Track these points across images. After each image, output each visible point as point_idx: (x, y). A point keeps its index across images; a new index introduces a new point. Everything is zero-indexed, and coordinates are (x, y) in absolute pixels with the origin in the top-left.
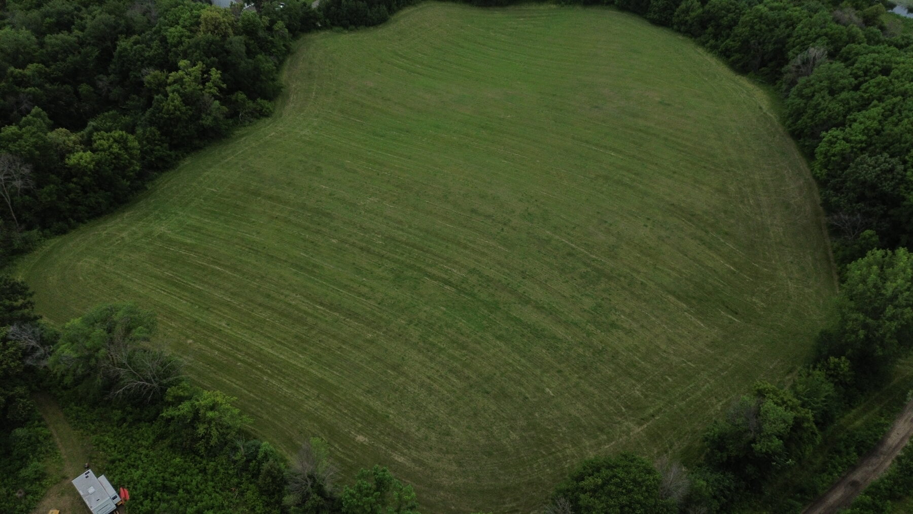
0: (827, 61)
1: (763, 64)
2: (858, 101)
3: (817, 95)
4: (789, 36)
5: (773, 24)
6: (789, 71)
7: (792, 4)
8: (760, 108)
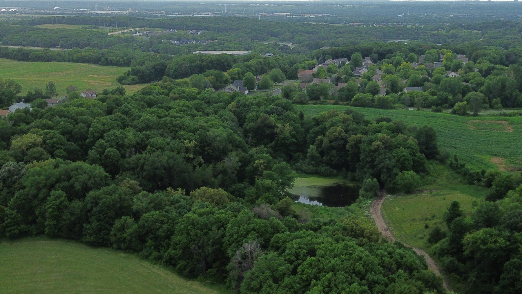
0: (263, 253)
1: (208, 266)
2: (299, 284)
3: (265, 286)
4: (223, 236)
5: (206, 228)
6: (233, 268)
7: (216, 208)
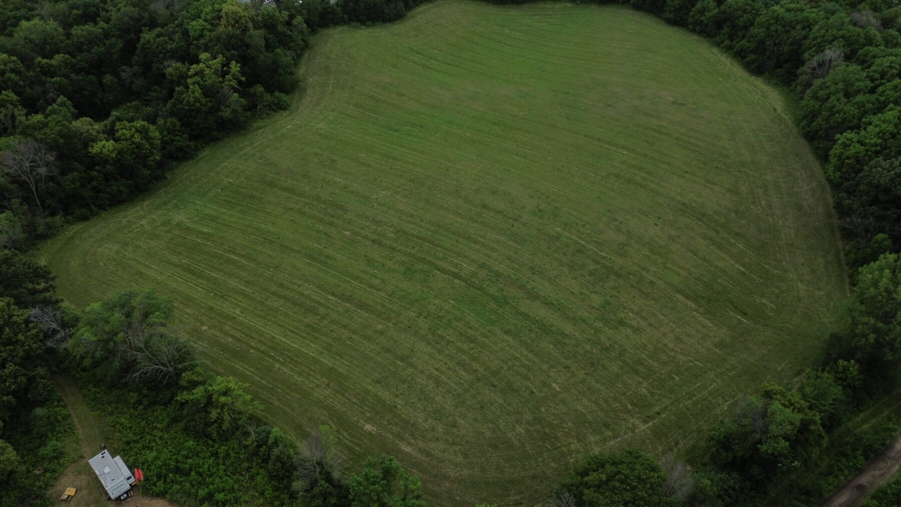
0: (844, 63)
1: (779, 65)
2: (873, 104)
3: (833, 98)
4: (805, 38)
5: (789, 25)
6: (806, 74)
7: (809, 6)
8: (775, 109)
